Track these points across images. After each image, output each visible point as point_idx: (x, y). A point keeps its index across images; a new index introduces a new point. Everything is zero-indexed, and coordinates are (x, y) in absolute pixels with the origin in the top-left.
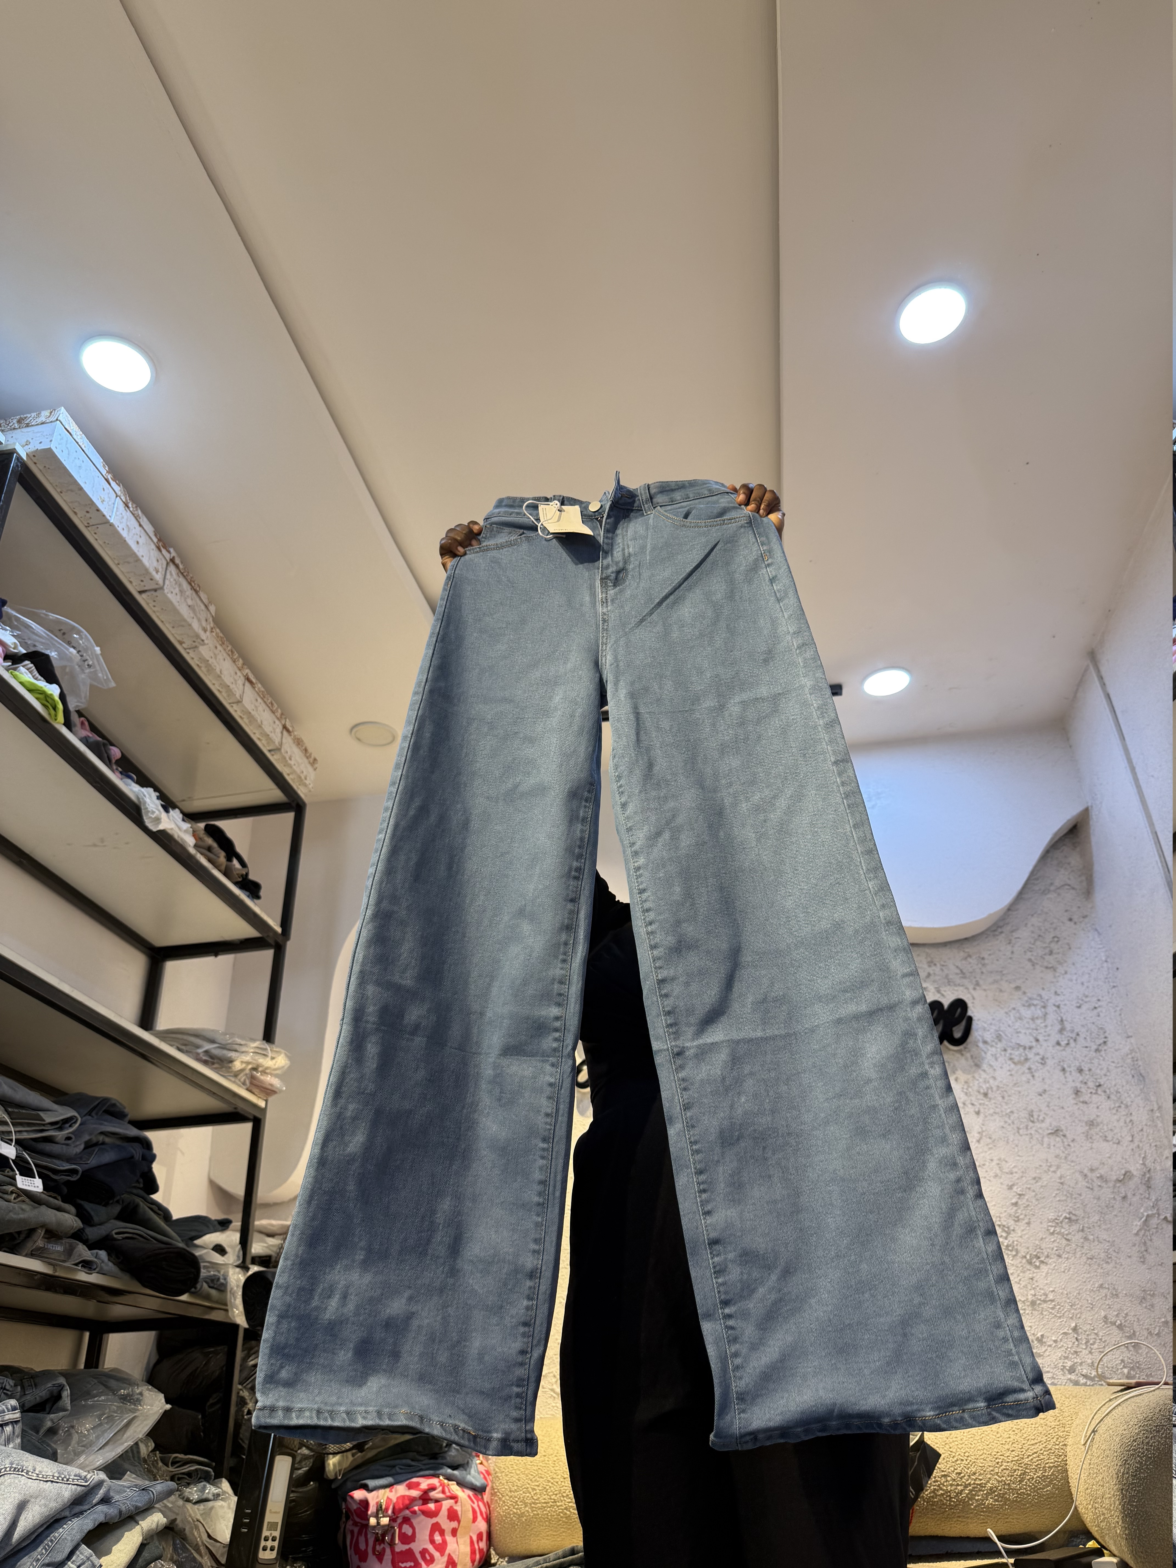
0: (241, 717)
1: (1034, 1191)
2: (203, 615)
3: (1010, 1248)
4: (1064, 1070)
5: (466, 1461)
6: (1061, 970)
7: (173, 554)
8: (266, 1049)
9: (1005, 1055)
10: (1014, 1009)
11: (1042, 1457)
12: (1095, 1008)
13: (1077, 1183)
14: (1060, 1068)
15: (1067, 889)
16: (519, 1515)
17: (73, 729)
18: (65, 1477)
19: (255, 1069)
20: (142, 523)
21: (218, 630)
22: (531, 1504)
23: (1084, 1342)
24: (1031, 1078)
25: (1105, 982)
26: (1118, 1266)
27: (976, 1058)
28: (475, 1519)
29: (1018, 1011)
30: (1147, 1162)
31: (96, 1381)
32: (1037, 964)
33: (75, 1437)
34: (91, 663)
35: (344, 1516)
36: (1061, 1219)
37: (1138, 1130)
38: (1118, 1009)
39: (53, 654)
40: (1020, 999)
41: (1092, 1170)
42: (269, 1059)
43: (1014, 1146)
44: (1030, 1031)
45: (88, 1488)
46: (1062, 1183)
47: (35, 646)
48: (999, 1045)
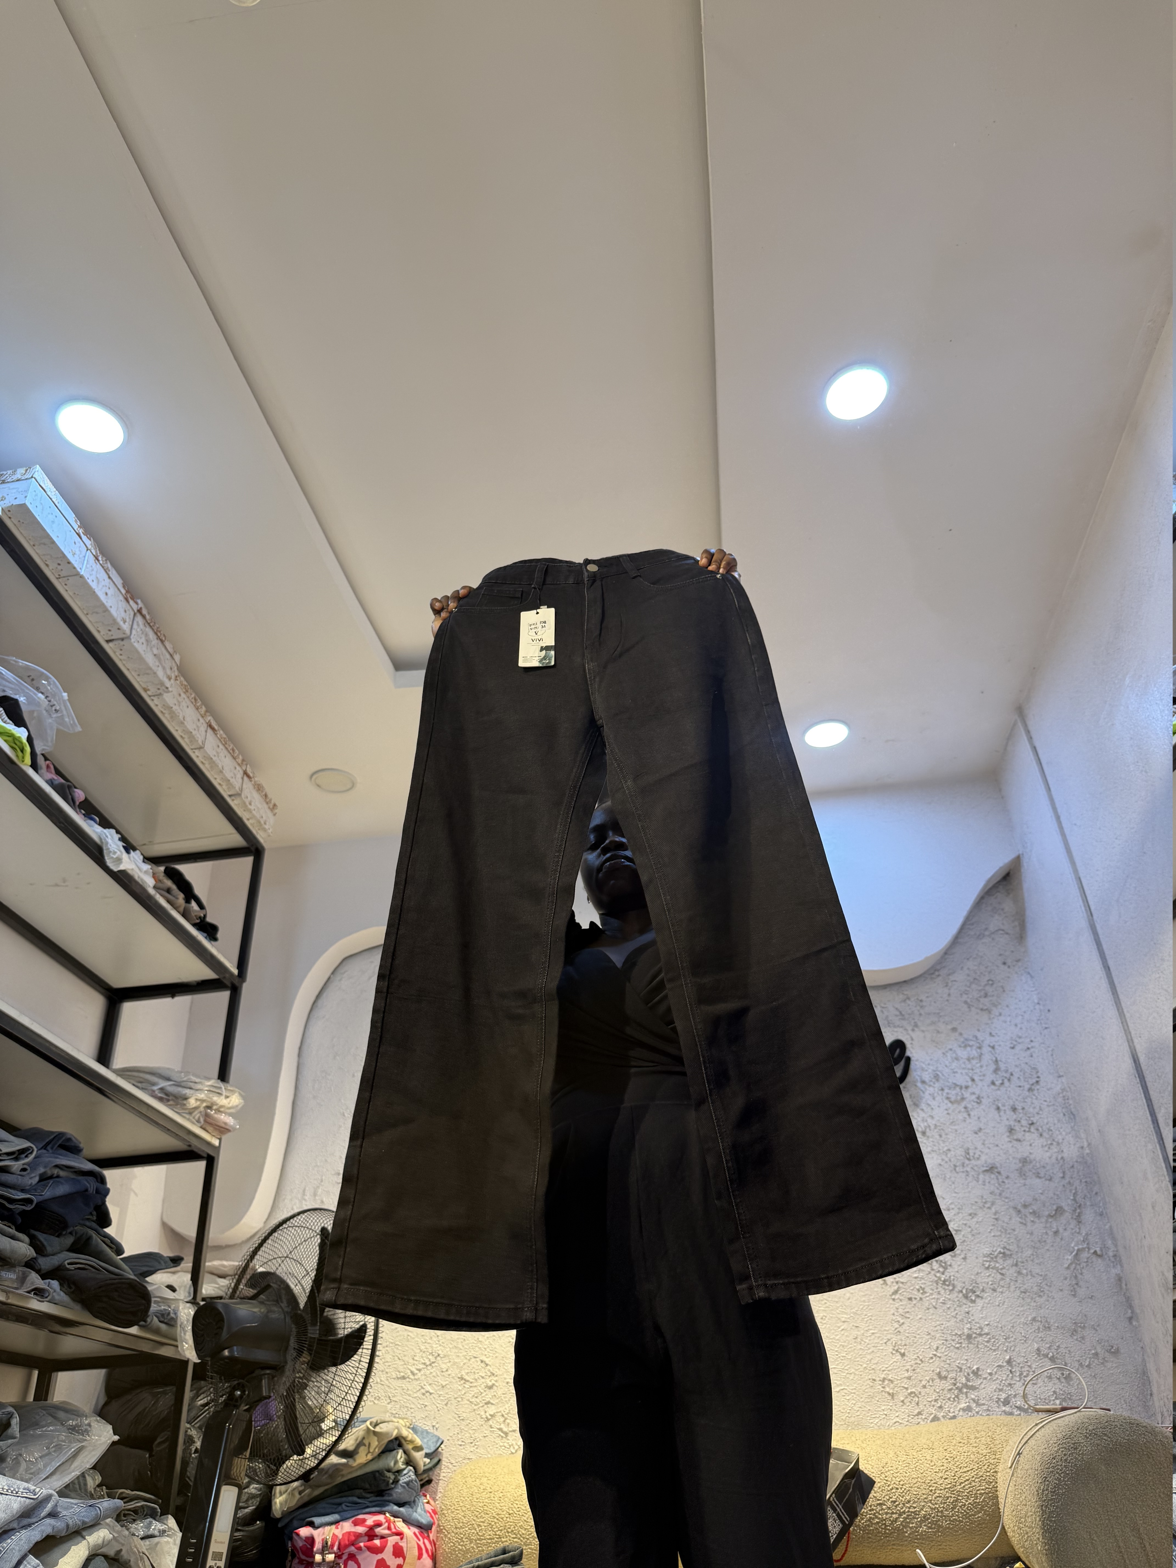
0: (202, 762)
1: (970, 1227)
2: (168, 663)
3: (947, 1283)
4: (998, 1108)
5: (412, 1499)
6: (995, 1011)
7: (141, 605)
8: (220, 1088)
9: (942, 1095)
10: (951, 1050)
11: (973, 1484)
12: (1028, 1048)
13: (1010, 1219)
14: (995, 1107)
15: (1001, 934)
16: (464, 1551)
17: (39, 772)
18: (14, 1490)
19: (209, 1107)
20: (111, 576)
21: (182, 679)
22: (476, 1540)
23: (1018, 1374)
24: (967, 1117)
25: (1037, 1024)
26: (1050, 1299)
27: (914, 1097)
28: (420, 1556)
29: (955, 1052)
30: (1078, 1198)
31: (44, 1412)
32: (973, 1006)
33: (23, 1465)
34: (58, 708)
35: (290, 1554)
36: (996, 1253)
37: (1069, 1166)
38: (1050, 1049)
39: (22, 699)
40: (956, 1039)
41: (1025, 1206)
42: (223, 1097)
43: (950, 1183)
44: (967, 1071)
45: (36, 1502)
46: (996, 1219)
47: (4, 691)
48: (937, 1085)
